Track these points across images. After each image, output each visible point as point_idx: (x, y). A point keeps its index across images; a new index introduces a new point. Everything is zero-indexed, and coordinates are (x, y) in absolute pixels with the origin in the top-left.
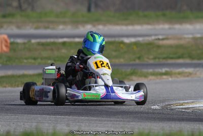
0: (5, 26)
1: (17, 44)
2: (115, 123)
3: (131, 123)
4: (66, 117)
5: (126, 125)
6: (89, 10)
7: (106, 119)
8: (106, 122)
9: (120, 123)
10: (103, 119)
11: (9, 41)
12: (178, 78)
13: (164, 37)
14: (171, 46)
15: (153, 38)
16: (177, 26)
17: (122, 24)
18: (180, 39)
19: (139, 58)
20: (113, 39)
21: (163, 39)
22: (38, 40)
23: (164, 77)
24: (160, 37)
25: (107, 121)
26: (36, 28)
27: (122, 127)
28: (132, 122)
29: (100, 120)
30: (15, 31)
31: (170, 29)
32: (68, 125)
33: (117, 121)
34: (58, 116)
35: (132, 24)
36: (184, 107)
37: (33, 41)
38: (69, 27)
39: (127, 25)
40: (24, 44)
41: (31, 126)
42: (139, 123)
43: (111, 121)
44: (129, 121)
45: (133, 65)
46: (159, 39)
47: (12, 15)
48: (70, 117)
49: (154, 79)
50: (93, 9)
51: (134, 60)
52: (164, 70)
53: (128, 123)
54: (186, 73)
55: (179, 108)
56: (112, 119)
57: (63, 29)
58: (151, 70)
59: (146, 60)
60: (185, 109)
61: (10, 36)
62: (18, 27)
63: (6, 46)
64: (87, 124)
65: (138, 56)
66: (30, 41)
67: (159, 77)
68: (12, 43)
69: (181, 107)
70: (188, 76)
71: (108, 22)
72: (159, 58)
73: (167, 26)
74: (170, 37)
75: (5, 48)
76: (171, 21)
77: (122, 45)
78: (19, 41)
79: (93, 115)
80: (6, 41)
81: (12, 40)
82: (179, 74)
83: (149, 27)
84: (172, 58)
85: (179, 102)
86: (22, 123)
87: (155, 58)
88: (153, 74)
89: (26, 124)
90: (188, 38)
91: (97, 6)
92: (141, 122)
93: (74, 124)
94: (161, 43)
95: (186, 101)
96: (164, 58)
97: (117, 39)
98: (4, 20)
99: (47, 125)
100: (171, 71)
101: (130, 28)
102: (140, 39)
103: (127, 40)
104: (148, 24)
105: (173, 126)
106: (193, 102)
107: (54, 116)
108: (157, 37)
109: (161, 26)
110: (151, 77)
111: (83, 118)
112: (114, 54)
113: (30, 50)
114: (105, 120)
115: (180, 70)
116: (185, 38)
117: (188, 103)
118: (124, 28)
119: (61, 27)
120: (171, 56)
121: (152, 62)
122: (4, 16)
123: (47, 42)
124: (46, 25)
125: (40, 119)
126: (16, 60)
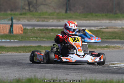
0: (21, 20)
1: (27, 29)
5: (84, 75)
6: (66, 12)
11: (23, 28)
13: (106, 27)
14: (109, 32)
15: (100, 27)
17: (83, 20)
22: (39, 28)
23: (105, 49)
24: (104, 27)
26: (38, 21)
30: (26, 22)
31: (109, 23)
37: (36, 28)
38: (56, 21)
40: (31, 29)
47: (25, 14)
49: (100, 50)
52: (105, 45)
55: (112, 66)
57: (52, 22)
58: (98, 45)
61: (23, 25)
62: (28, 21)
63: (22, 31)
64: (63, 74)
66: (34, 28)
67: (102, 49)
70: (118, 49)
74: (109, 27)
81: (25, 27)
82: (113, 47)
83: (98, 21)
85: (112, 63)
86: (28, 73)
88: (99, 47)
90: (119, 28)
91: (70, 10)
93: (56, 74)
94: (104, 30)
96: (106, 39)
98: (21, 16)
106: (120, 63)
108: (102, 27)
113: (34, 33)
115: (114, 45)
119: (51, 21)
122: (21, 14)
123: (43, 29)
124: (43, 19)
125: (37, 71)
126: (26, 38)
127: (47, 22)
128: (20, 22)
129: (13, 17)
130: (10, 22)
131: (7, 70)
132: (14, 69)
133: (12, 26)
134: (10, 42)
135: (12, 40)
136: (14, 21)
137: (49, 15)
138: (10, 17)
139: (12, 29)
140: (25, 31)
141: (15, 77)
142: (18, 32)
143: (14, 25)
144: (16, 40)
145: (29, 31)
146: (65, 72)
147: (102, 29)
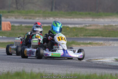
0: (9, 17)
1: (15, 26)
2: (63, 68)
3: (71, 69)
4: (38, 64)
6: (52, 10)
9: (66, 68)
11: (11, 25)
12: (95, 46)
13: (89, 25)
14: (92, 30)
15: (84, 25)
16: (96, 20)
17: (68, 18)
18: (98, 26)
19: (76, 35)
21: (88, 26)
22: (26, 25)
23: (89, 45)
24: (87, 25)
25: (59, 67)
26: (25, 19)
28: (71, 68)
29: (55, 67)
30: (14, 20)
31: (92, 21)
32: (39, 69)
33: (64, 67)
35: (73, 18)
36: (98, 61)
37: (23, 25)
38: (42, 18)
40: (19, 26)
41: (20, 69)
42: (75, 69)
43: (61, 67)
44: (69, 68)
45: (73, 39)
46: (86, 26)
47: (13, 12)
48: (40, 65)
49: (83, 46)
50: (54, 10)
51: (74, 36)
52: (88, 42)
54: (100, 43)
55: (95, 62)
56: (61, 66)
58: (82, 42)
59: (80, 36)
60: (98, 62)
61: (11, 22)
62: (16, 18)
63: (9, 27)
64: (49, 68)
65: (76, 34)
66: (21, 25)
67: (86, 45)
68: (12, 26)
69: (96, 61)
70: (100, 45)
72: (86, 36)
73: (91, 20)
74: (91, 25)
75: (8, 28)
76: (93, 17)
77: (68, 29)
78: (16, 25)
79: (52, 64)
80: (9, 25)
81: (12, 24)
82: (96, 44)
83: (82, 19)
84: (93, 36)
85: (95, 58)
86: (16, 67)
87: (84, 36)
88: (83, 44)
89: (17, 67)
90: (101, 26)
91: (56, 8)
93: (42, 68)
94: (87, 28)
95: (99, 58)
96: (89, 36)
97: (65, 26)
98: (9, 14)
99: (28, 68)
100: (92, 42)
101: (72, 20)
102: (77, 26)
103: (70, 26)
104: (81, 18)
105: (92, 71)
106: (102, 58)
108: (85, 25)
109: (88, 19)
111: (47, 65)
113: (21, 30)
114: (58, 67)
115: (97, 42)
116: (99, 26)
117: (100, 59)
118: (69, 20)
119: (37, 18)
120: (92, 35)
121: (82, 37)
122: (9, 12)
123: (30, 26)
124: (30, 17)
125: (25, 65)
126: (14, 35)
127: (33, 19)
128: (8, 19)
135: (1, 37)
136: (3, 18)
137: (36, 13)
140: (13, 28)
141: (4, 70)
142: (6, 29)
144: (4, 36)
145: (16, 28)
146: (51, 66)
147: (86, 27)
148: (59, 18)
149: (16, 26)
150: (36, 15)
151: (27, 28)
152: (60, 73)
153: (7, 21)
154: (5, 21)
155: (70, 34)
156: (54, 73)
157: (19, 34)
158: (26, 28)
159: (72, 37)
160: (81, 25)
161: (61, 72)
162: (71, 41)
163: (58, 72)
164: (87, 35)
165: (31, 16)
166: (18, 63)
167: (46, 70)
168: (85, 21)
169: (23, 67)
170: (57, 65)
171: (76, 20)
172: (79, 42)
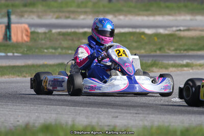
0: (26, 16)
1: (38, 33)
2: (135, 115)
3: (151, 116)
5: (147, 118)
7: (126, 111)
8: (125, 115)
10: (122, 111)
11: (29, 31)
12: (199, 69)
13: (185, 28)
14: (192, 38)
15: (174, 29)
16: (199, 18)
17: (143, 15)
19: (160, 49)
20: (134, 30)
21: (184, 30)
22: (59, 30)
23: (185, 69)
24: (182, 28)
25: (128, 113)
26: (57, 18)
27: (141, 120)
28: (152, 114)
30: (35, 20)
31: (191, 20)
32: (87, 117)
34: (77, 108)
35: (154, 15)
37: (54, 31)
39: (147, 16)
40: (45, 33)
41: (50, 118)
42: (159, 116)
43: (131, 113)
44: (148, 114)
45: (154, 56)
46: (180, 30)
47: (33, 4)
48: (90, 109)
49: (175, 71)
51: (156, 51)
52: (185, 62)
53: (147, 116)
56: (132, 111)
57: (83, 19)
58: (172, 62)
59: (167, 51)
61: (31, 25)
62: (39, 17)
63: (27, 36)
64: (106, 116)
65: (159, 47)
66: (51, 31)
67: (180, 68)
68: (32, 33)
71: (129, 12)
72: (180, 50)
73: (188, 17)
74: (191, 28)
75: (25, 38)
77: (143, 36)
78: (40, 30)
80: (27, 31)
81: (33, 29)
82: (200, 65)
83: (171, 18)
84: (193, 50)
86: (41, 114)
87: (176, 50)
88: (174, 66)
92: (161, 114)
93: (94, 115)
94: (182, 34)
96: (186, 50)
97: (138, 30)
98: (25, 9)
99: (66, 116)
100: (192, 63)
101: (151, 18)
102: (161, 31)
103: (149, 31)
104: (169, 15)
105: (193, 119)
107: (73, 108)
108: (178, 28)
109: (183, 17)
110: (171, 69)
111: (102, 109)
112: (135, 44)
113: (50, 40)
114: (125, 113)
115: (201, 62)
118: (145, 18)
119: (82, 17)
120: (192, 47)
121: (173, 53)
122: (25, 6)
123: (67, 32)
124: (67, 15)
125: (59, 110)
126: (37, 50)
127: (74, 19)
128: (23, 20)
129: (10, 10)
130: (5, 20)
131: (1, 109)
132: (15, 107)
133: (8, 27)
134: (7, 57)
135: (10, 54)
136: (13, 18)
137: (79, 6)
138: (4, 11)
139: (10, 32)
140: (33, 36)
141: (18, 121)
142: (20, 39)
143: (13, 26)
144: (17, 53)
145: (40, 36)
146: (112, 112)
147: (179, 32)
148: (126, 15)
149: (40, 33)
150: (79, 10)
151: (61, 37)
152: (130, 126)
153: (21, 23)
154: (18, 23)
155: (147, 47)
156: (118, 124)
157: (47, 49)
158: (59, 37)
159: (152, 54)
160: (169, 29)
161: (132, 123)
162: (150, 62)
163: (126, 124)
164: (182, 48)
165: (69, 12)
166: (45, 106)
167: (102, 120)
168: (176, 20)
169: (57, 114)
170: (122, 109)
171: (159, 19)
172: (166, 62)
